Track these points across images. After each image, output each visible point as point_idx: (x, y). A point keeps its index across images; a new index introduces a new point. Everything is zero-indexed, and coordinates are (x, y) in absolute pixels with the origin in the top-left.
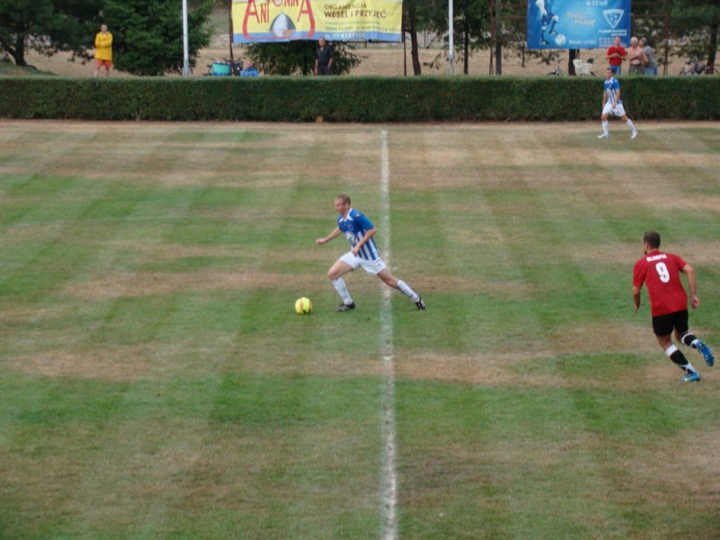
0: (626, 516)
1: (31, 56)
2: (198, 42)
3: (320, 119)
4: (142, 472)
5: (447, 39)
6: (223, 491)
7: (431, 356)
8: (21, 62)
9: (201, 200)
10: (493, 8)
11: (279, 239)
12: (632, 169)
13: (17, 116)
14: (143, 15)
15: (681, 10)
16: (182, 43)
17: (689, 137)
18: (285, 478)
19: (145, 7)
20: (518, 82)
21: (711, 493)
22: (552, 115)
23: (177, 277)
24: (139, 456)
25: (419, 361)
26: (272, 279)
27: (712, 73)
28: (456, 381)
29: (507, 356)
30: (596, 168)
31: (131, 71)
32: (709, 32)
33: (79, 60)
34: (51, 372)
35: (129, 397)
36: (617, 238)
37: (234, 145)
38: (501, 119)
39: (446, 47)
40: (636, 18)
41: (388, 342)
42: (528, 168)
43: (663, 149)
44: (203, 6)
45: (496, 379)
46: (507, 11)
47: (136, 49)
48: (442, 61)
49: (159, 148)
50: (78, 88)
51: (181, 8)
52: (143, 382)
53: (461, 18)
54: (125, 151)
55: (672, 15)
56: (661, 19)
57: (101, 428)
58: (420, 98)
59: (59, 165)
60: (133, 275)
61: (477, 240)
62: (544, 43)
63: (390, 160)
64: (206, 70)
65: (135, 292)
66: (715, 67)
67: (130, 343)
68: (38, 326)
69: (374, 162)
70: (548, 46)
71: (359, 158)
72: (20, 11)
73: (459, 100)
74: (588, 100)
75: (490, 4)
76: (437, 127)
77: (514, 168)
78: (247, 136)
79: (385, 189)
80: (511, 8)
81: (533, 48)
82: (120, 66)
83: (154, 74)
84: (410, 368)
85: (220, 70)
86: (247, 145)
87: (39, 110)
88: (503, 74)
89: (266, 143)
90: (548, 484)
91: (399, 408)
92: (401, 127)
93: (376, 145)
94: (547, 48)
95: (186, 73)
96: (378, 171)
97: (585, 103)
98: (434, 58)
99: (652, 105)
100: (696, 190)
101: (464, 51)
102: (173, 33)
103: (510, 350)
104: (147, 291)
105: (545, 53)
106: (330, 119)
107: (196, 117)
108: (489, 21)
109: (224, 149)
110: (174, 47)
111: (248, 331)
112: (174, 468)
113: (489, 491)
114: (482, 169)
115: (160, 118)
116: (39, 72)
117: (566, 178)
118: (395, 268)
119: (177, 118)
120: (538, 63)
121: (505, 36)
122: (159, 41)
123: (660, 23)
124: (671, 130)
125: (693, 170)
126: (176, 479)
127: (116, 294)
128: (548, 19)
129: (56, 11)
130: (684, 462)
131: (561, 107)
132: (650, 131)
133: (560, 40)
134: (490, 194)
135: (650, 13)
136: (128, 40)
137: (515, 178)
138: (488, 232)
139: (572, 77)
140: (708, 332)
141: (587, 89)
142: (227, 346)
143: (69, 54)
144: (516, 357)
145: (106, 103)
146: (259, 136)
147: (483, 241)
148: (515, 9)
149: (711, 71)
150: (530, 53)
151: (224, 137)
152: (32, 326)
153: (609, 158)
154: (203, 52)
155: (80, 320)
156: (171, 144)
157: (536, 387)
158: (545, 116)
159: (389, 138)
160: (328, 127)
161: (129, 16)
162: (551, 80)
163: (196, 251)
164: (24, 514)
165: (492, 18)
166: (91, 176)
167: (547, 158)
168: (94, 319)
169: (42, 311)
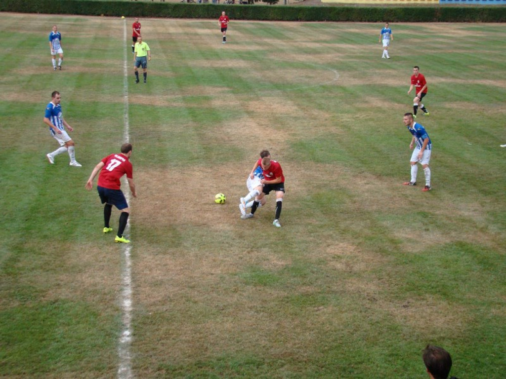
0: (204, 148)
3: (102, 15)
4: (41, 133)
7: (141, 96)
11: (88, 56)
12: (208, 35)
18: (91, 136)
20: (170, 4)
21: (231, 141)
24: (41, 128)
25: (137, 97)
26: (86, 69)
28: (149, 104)
29: (166, 96)
30: (196, 34)
34: (9, 99)
35: (37, 108)
36: (203, 58)
37: (72, 23)
38: (165, 16)
41: (126, 91)
42: (174, 34)
45: (162, 104)
49: (46, 23)
54: (33, 24)
57: (27, 118)
58: (137, 9)
59: (10, 28)
60: (37, 67)
61: (157, 58)
63: (127, 30)
65: (38, 73)
67: (37, 90)
68: (4, 83)
69: (121, 30)
71: (116, 29)
73: (150, 10)
76: (143, 19)
77: (169, 34)
78: (77, 20)
79: (125, 39)
84: (134, 100)
86: (77, 23)
87: (2, 8)
89: (83, 23)
90: (179, 138)
91: (130, 113)
92: (131, 18)
93: (122, 24)
96: (123, 33)
103: (167, 94)
104: (42, 73)
106: (106, 15)
107: (59, 13)
109: (68, 24)
111: (79, 87)
113: (159, 140)
114: (158, 34)
115: (46, 12)
118: (129, 67)
119: (52, 13)
127: (31, 73)
130: (223, 131)
131: (185, 13)
134: (161, 42)
137: (169, 37)
138: (160, 55)
139: (188, 3)
140: (231, 89)
141: (193, 8)
142: (70, 92)
144: (169, 97)
145: (27, 7)
146: (81, 20)
149: (234, 3)
151: (69, 20)
153: (200, 31)
155: (19, 82)
156: (51, 22)
157: (176, 107)
158: (179, 16)
159: (126, 21)
160: (105, 18)
162: (181, 4)
166: (22, 32)
167: (180, 30)
168: (23, 81)
169: (5, 78)
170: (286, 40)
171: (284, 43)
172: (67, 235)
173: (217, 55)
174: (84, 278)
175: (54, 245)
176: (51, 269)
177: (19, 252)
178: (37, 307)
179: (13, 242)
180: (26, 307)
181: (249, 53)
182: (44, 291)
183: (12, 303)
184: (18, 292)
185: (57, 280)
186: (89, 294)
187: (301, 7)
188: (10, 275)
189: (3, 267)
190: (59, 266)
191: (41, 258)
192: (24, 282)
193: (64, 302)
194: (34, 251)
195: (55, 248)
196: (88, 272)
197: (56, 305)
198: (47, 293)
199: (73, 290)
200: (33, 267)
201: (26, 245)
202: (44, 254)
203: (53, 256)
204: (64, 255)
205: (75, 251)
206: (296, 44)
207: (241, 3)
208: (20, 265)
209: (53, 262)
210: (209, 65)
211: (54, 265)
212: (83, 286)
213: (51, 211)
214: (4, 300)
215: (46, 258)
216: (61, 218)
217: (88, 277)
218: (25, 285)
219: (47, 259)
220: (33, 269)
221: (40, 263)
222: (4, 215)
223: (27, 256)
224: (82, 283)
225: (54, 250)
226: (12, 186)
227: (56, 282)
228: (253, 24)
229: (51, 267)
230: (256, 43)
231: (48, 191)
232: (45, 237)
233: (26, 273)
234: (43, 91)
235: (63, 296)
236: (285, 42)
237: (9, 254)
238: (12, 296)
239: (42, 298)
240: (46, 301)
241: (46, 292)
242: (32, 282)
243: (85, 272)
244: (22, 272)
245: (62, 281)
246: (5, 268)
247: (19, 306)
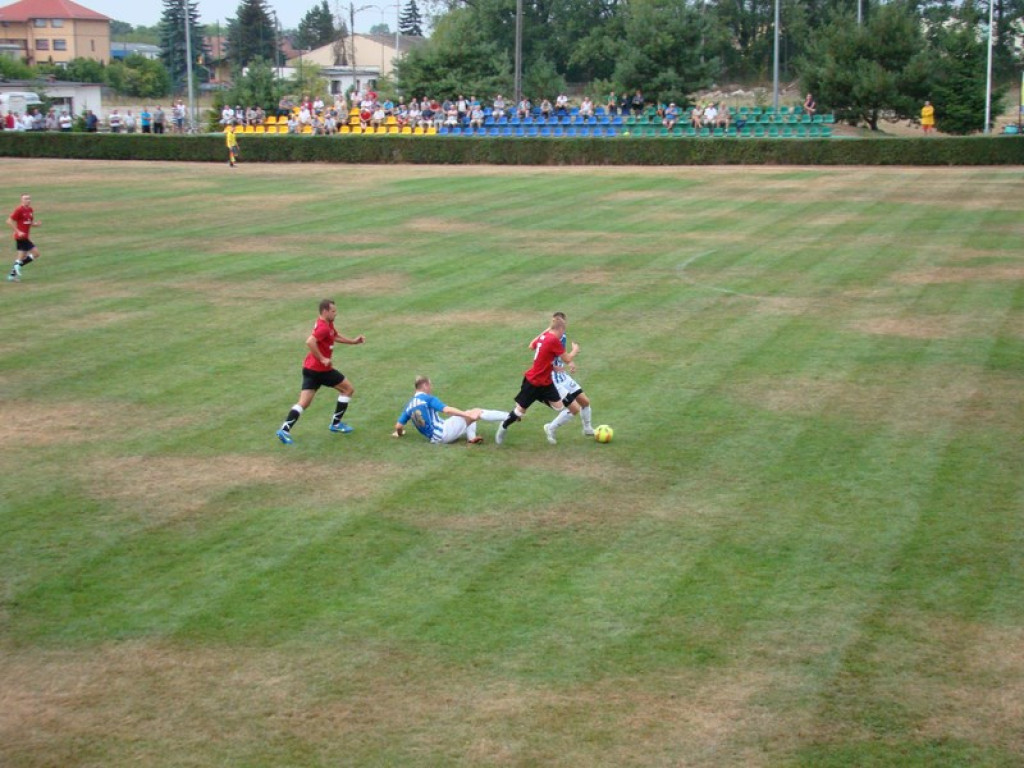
1: (881, 124)
2: (995, 112)
4: (936, 399)
6: (991, 415)
8: (874, 128)
9: (990, 219)
13: (870, 163)
14: (959, 94)
16: (984, 113)
19: (961, 89)
23: (969, 270)
24: (934, 389)
31: (949, 132)
33: (914, 125)
34: (879, 331)
35: (930, 349)
37: (1017, 181)
44: (1002, 87)
47: (953, 118)
49: (963, 184)
50: (912, 144)
51: (985, 88)
52: (941, 340)
54: (940, 186)
57: (909, 369)
59: (894, 195)
60: (939, 269)
64: (1001, 131)
65: (939, 280)
67: (933, 314)
68: (873, 301)
72: (876, 94)
82: (941, 129)
83: (964, 134)
85: (1011, 130)
87: (884, 159)
95: (986, 133)
102: (979, 106)
104: (947, 280)
107: (992, 163)
109: (1008, 184)
110: (979, 115)
111: (1017, 308)
112: (958, 398)
115: (966, 163)
116: (885, 134)
119: (978, 163)
122: (969, 112)
126: (958, 404)
127: (926, 282)
129: (900, 94)
136: (948, 112)
142: (1000, 318)
143: (908, 121)
145: (929, 154)
151: (1010, 176)
152: (868, 301)
154: (1000, 118)
155: (901, 298)
156: (973, 181)
161: (949, 95)
163: (983, 253)
164: (856, 422)
166: (916, 203)
168: (910, 297)
169: (875, 292)
172: (973, 608)
174: (1003, 699)
175: (944, 625)
176: (938, 674)
177: (875, 632)
178: (905, 748)
179: (866, 611)
180: (883, 745)
182: (920, 717)
183: (857, 733)
184: (871, 712)
185: (947, 697)
186: (1014, 736)
188: (855, 676)
189: (845, 658)
190: (954, 670)
191: (918, 648)
192: (882, 692)
193: (960, 745)
194: (905, 633)
195: (946, 631)
196: (1013, 688)
197: (944, 749)
198: (926, 720)
199: (979, 722)
200: (902, 664)
201: (891, 619)
202: (924, 641)
203: (943, 647)
204: (964, 648)
205: (989, 641)
208: (876, 658)
209: (941, 659)
211: (942, 665)
212: (1002, 716)
213: (943, 554)
214: (843, 725)
215: (928, 649)
216: (963, 572)
217: (1011, 700)
218: (883, 699)
219: (930, 652)
220: (901, 668)
221: (916, 657)
222: (852, 556)
223: (891, 642)
224: (999, 710)
225: (943, 635)
226: (871, 499)
227: (947, 702)
229: (937, 670)
231: (940, 514)
232: (929, 606)
233: (886, 676)
234: (946, 316)
235: (958, 731)
237: (857, 634)
238: (856, 718)
239: (917, 731)
240: (925, 737)
241: (924, 718)
242: (897, 695)
243: (1008, 689)
244: (880, 672)
245: (957, 700)
246: (847, 661)
247: (870, 739)
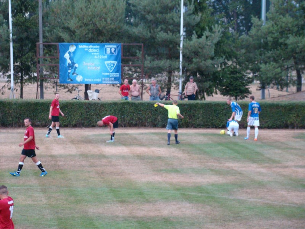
5: (9, 76)
10: (38, 58)
12: (123, 157)
15: (150, 62)
17: (157, 138)
22: (75, 123)
27: (169, 100)
30: (102, 156)
32: (167, 76)
36: (115, 200)
38: (44, 126)
39: (9, 81)
40: (124, 66)
42: (61, 156)
43: (142, 145)
46: (46, 60)
48: (6, 90)
53: (18, 64)
55: (145, 65)
56: (139, 67)
61: (30, 202)
62: (70, 80)
66: (171, 96)
70: (72, 82)
73: (17, 114)
74: (97, 115)
75: (36, 56)
77: (52, 156)
80: (49, 59)
81: (63, 83)
88: (44, 99)
94: (71, 83)
97: (94, 117)
98: (1, 88)
99: (135, 118)
100: (161, 170)
101: (20, 84)
105: (69, 86)
108: (35, 66)
117: (84, 163)
120: (65, 92)
121: (45, 75)
123: (138, 70)
124: (146, 134)
125: (160, 158)
128: (72, 66)
131: (80, 119)
132: (134, 134)
133: (79, 79)
135: (132, 64)
137: (53, 163)
138: (37, 197)
139: (87, 101)
141: (96, 108)
147: (33, 203)
148: (51, 59)
149: (168, 98)
150: (61, 86)
153: (110, 150)
158: (70, 124)
162: (74, 103)
165: (38, 65)
167: (73, 150)
170: (267, 165)
171: (263, 170)
173: (141, 194)
181: (199, 188)
187: (291, 105)
206: (286, 172)
207: (181, 98)
210: (127, 213)
228: (204, 135)
230: (212, 170)
236: (265, 167)
